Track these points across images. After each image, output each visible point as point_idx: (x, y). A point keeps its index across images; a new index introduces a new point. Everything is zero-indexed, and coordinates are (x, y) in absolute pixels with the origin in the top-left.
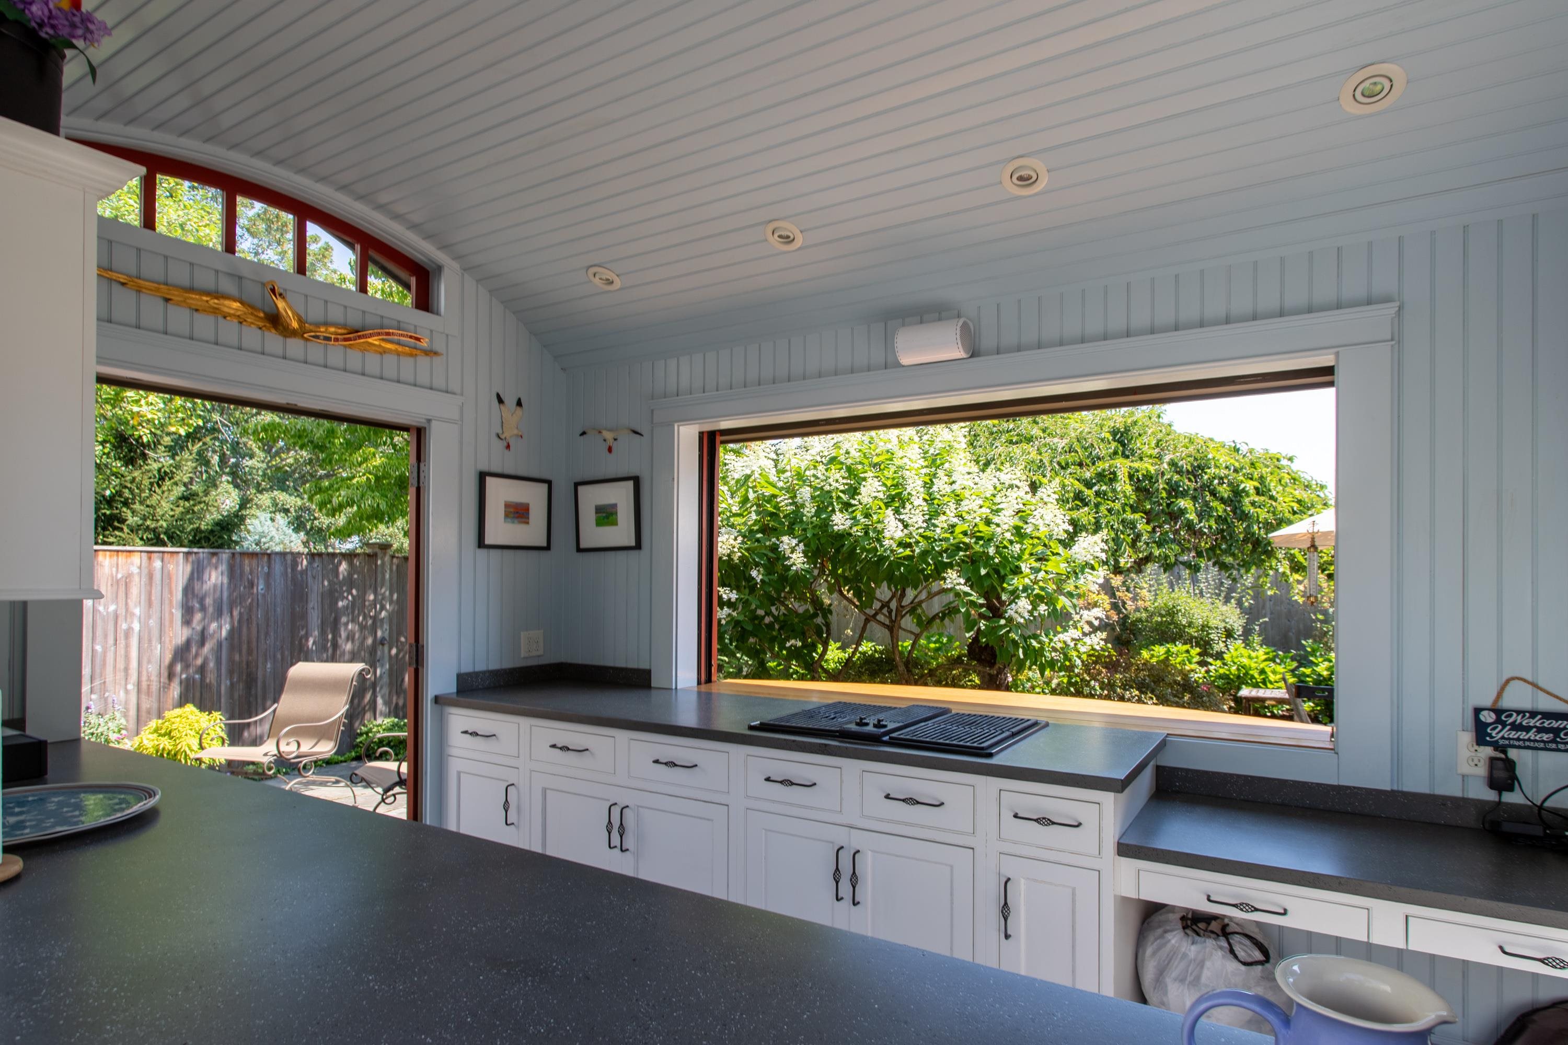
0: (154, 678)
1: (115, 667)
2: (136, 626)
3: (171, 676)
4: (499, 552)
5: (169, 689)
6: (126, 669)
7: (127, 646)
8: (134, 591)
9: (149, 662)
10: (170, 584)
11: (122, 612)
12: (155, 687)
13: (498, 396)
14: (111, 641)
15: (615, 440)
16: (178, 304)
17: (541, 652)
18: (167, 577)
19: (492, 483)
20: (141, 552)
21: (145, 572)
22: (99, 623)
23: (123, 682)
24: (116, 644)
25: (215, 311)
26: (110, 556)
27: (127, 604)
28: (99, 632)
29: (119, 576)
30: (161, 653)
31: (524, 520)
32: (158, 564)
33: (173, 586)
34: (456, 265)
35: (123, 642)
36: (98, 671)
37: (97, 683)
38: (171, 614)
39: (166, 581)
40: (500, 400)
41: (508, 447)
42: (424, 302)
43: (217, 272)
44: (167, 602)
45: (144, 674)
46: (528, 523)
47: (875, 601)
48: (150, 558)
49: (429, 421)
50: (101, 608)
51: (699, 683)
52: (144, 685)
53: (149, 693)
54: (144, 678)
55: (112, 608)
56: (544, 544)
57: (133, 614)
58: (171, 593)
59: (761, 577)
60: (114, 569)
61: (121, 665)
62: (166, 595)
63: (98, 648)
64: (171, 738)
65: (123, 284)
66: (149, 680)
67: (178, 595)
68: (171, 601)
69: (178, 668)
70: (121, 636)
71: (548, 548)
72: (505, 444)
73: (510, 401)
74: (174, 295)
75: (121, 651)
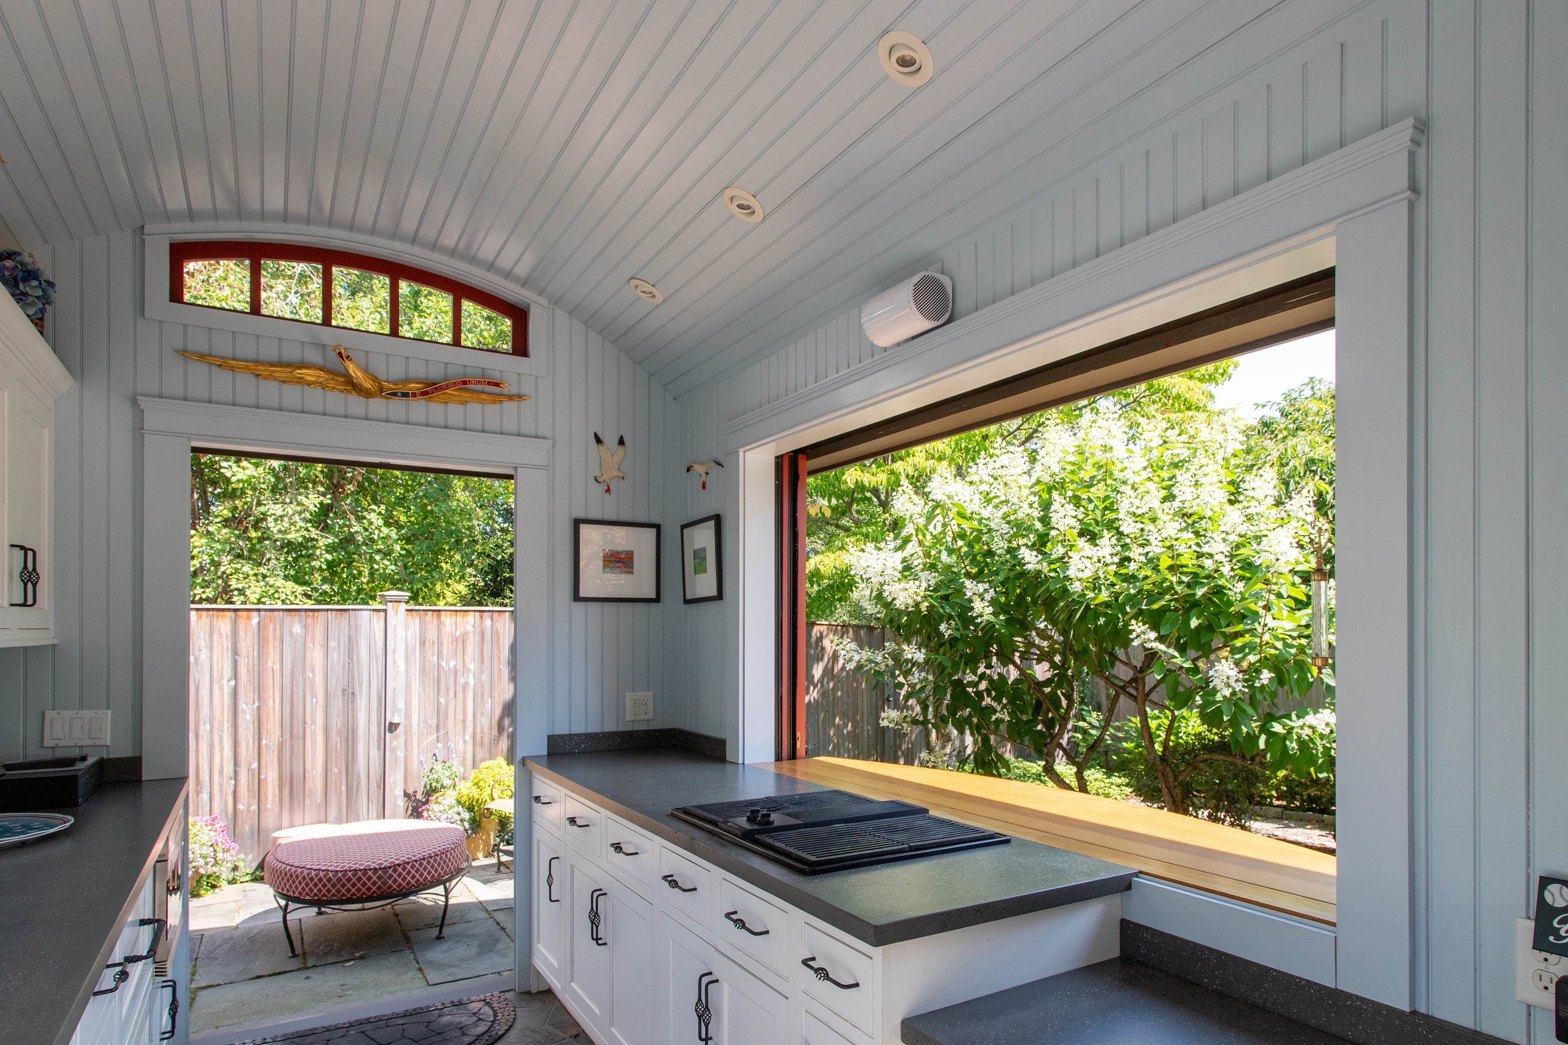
0: (486, 730)
1: (455, 718)
2: (471, 681)
3: (501, 729)
4: (598, 604)
5: (498, 741)
6: (464, 721)
7: (465, 699)
8: (470, 648)
9: (482, 715)
10: (498, 641)
11: (460, 667)
12: (486, 740)
13: (596, 436)
14: (452, 694)
15: (707, 474)
16: (266, 378)
17: (650, 716)
18: (495, 635)
19: (586, 531)
20: (475, 611)
21: (478, 630)
22: (443, 677)
23: (462, 733)
24: (455, 697)
25: (300, 381)
26: (451, 616)
27: (464, 660)
28: (443, 687)
29: (458, 634)
30: (493, 708)
31: (627, 570)
32: (488, 622)
33: (501, 644)
34: (543, 301)
35: (461, 695)
36: (442, 722)
37: (442, 732)
38: (500, 669)
39: (495, 639)
40: (599, 441)
41: (608, 490)
42: (520, 347)
43: (303, 343)
44: (496, 659)
45: (478, 725)
46: (632, 573)
47: (1117, 663)
48: (481, 617)
49: (516, 469)
50: (444, 664)
51: (779, 758)
52: (479, 736)
53: (482, 745)
54: (478, 730)
55: (452, 663)
56: (654, 596)
57: (469, 670)
58: (499, 650)
59: (949, 632)
60: (454, 628)
61: (460, 718)
62: (496, 653)
63: (442, 700)
64: (479, 787)
65: (220, 366)
66: (482, 732)
67: (505, 653)
68: (499, 658)
69: (507, 722)
70: (460, 689)
71: (657, 600)
72: (606, 488)
73: (610, 440)
74: (262, 371)
75: (460, 705)
